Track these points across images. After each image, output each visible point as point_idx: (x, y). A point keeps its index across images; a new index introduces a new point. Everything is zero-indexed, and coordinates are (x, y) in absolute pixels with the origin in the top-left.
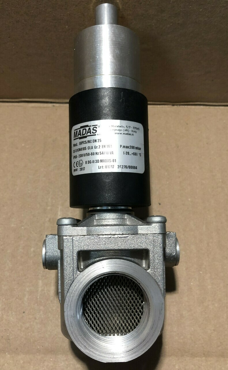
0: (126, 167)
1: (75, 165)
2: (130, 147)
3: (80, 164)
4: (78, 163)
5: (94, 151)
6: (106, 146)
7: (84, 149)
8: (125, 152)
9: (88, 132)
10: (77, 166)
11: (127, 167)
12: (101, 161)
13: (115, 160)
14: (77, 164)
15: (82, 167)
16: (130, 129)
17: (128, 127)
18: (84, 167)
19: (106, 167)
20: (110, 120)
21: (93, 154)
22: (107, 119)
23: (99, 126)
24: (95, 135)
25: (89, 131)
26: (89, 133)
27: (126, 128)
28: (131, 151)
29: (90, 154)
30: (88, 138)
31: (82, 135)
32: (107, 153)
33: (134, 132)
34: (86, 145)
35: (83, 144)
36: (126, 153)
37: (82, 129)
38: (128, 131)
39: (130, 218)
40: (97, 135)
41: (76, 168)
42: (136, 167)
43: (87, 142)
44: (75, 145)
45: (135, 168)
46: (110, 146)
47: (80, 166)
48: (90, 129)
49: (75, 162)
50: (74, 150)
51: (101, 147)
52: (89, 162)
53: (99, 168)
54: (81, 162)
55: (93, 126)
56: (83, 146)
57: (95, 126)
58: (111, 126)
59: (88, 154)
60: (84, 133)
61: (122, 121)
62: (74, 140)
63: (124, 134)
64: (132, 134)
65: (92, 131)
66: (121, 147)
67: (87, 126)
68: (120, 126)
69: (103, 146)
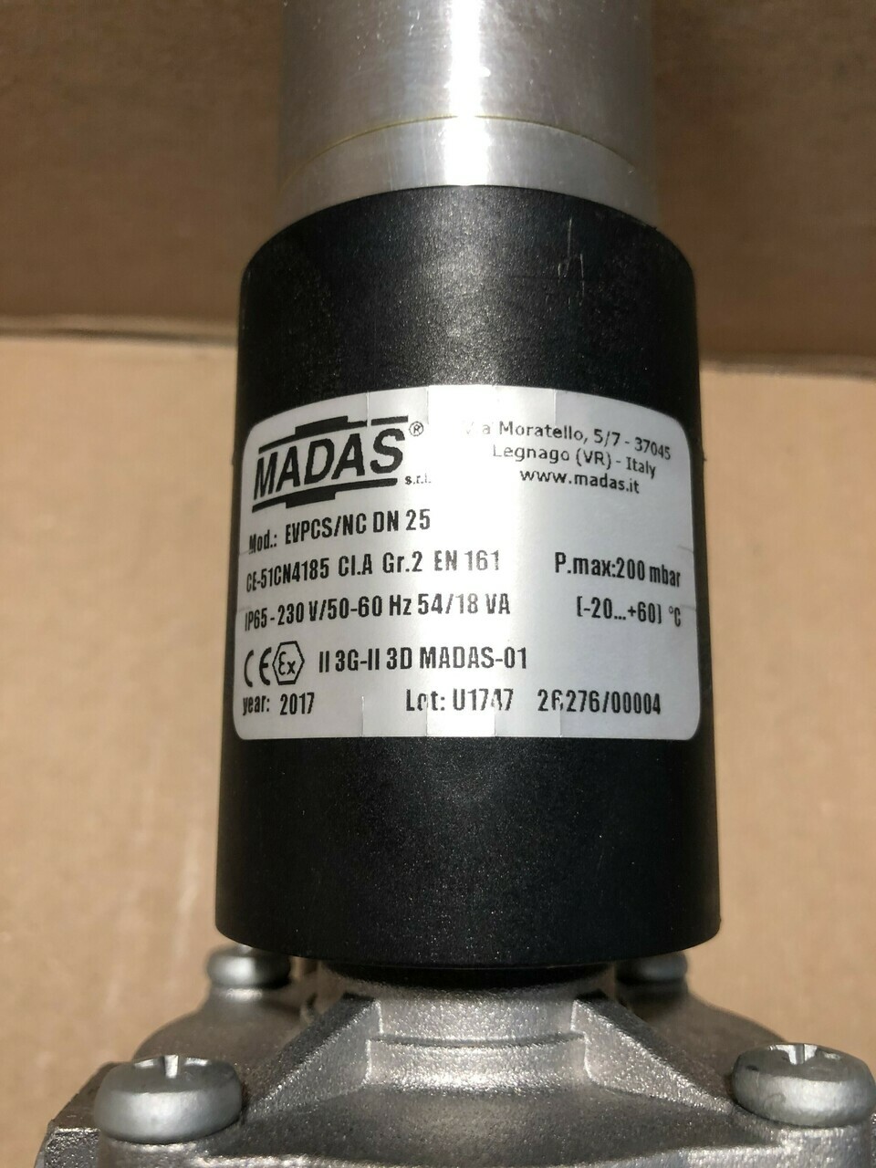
0: (592, 701)
1: (254, 675)
2: (618, 567)
3: (285, 668)
4: (269, 659)
5: (380, 585)
6: (462, 560)
7: (317, 569)
8: (586, 603)
9: (344, 463)
10: (267, 682)
11: (601, 699)
12: (428, 657)
13: (518, 657)
14: (263, 666)
15: (297, 689)
16: (621, 453)
17: (604, 434)
18: (312, 694)
19: (459, 701)
20: (489, 387)
21: (370, 607)
22: (476, 381)
23: (418, 427)
24: (393, 482)
25: (351, 456)
26: (353, 471)
27: (591, 446)
28: (627, 593)
29: (354, 604)
30: (345, 504)
31: (307, 481)
32: (466, 603)
33: (641, 470)
34: (332, 548)
35: (308, 535)
36: (593, 607)
37: (303, 446)
38: (606, 460)
39: (601, 1038)
40: (401, 481)
41: (259, 690)
42: (657, 697)
43: (333, 525)
44: (259, 543)
45: (650, 704)
46: (491, 559)
47: (282, 678)
48: (355, 441)
49: (251, 653)
50: (252, 576)
51: (428, 562)
52: (347, 661)
53: (410, 708)
54: (291, 655)
55: (376, 422)
56: (309, 549)
57: (391, 426)
58: (495, 428)
59: (339, 609)
60: (318, 468)
61: (572, 397)
62: (256, 508)
63: (579, 479)
64: (627, 485)
65: (369, 454)
66: (558, 563)
67: (340, 423)
68: (557, 432)
69: (442, 556)
